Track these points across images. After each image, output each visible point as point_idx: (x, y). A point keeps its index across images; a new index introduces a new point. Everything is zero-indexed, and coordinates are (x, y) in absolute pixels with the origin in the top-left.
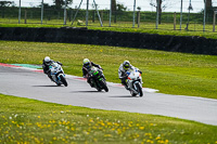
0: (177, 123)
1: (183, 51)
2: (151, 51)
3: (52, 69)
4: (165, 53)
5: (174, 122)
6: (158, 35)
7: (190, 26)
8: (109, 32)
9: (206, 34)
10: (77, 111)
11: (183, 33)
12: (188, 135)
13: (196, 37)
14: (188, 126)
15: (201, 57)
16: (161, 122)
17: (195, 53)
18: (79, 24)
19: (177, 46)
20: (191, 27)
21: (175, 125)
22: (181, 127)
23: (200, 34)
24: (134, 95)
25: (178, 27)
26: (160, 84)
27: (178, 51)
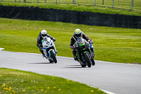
1: (23, 18)
4: (9, 20)
5: (16, 73)
6: (3, 6)
9: (39, 4)
11: (22, 4)
13: (32, 7)
15: (36, 22)
16: (6, 73)
17: (31, 20)
19: (18, 14)
21: (16, 75)
23: (35, 5)
26: (5, 44)
27: (18, 18)
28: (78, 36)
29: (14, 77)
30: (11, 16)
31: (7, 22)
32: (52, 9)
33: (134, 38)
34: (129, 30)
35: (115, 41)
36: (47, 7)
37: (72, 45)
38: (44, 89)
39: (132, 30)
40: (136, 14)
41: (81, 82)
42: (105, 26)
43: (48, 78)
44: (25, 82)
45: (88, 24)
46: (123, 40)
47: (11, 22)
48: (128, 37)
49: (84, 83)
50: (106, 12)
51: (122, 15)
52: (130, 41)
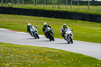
0: (55, 51)
7: (60, 6)
8: (22, 9)
9: (67, 9)
10: (8, 46)
11: (57, 9)
16: (47, 50)
17: (63, 18)
18: (8, 5)
19: (54, 15)
22: (56, 53)
23: (65, 10)
24: (69, 43)
25: (54, 6)
29: (52, 53)
32: (75, 13)
36: (72, 11)
38: (70, 60)
41: (92, 56)
43: (72, 54)
45: (97, 22)
49: (94, 57)
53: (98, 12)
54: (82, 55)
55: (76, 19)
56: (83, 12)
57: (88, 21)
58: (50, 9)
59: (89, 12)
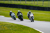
2: (3, 7)
3: (12, 15)
4: (6, 8)
6: (4, 4)
9: (15, 3)
11: (10, 3)
12: (12, 26)
13: (13, 4)
14: (11, 24)
15: (14, 9)
16: (5, 23)
19: (9, 6)
20: (12, 2)
22: (10, 24)
23: (14, 3)
26: (5, 15)
27: (9, 7)
28: (19, 12)
29: (8, 25)
30: (7, 7)
31: (5, 8)
33: (44, 14)
34: (42, 11)
35: (38, 14)
36: (18, 4)
37: (18, 15)
38: (17, 28)
39: (43, 11)
40: (44, 7)
41: (28, 26)
42: (35, 10)
43: (18, 25)
44: (11, 26)
46: (40, 14)
47: (7, 8)
48: (42, 13)
49: (29, 27)
50: (35, 6)
51: (40, 7)
52: (42, 14)
53: (30, 5)
54: (23, 26)
55: (20, 8)
56: (23, 4)
57: (26, 9)
58: (7, 3)
59: (26, 4)
